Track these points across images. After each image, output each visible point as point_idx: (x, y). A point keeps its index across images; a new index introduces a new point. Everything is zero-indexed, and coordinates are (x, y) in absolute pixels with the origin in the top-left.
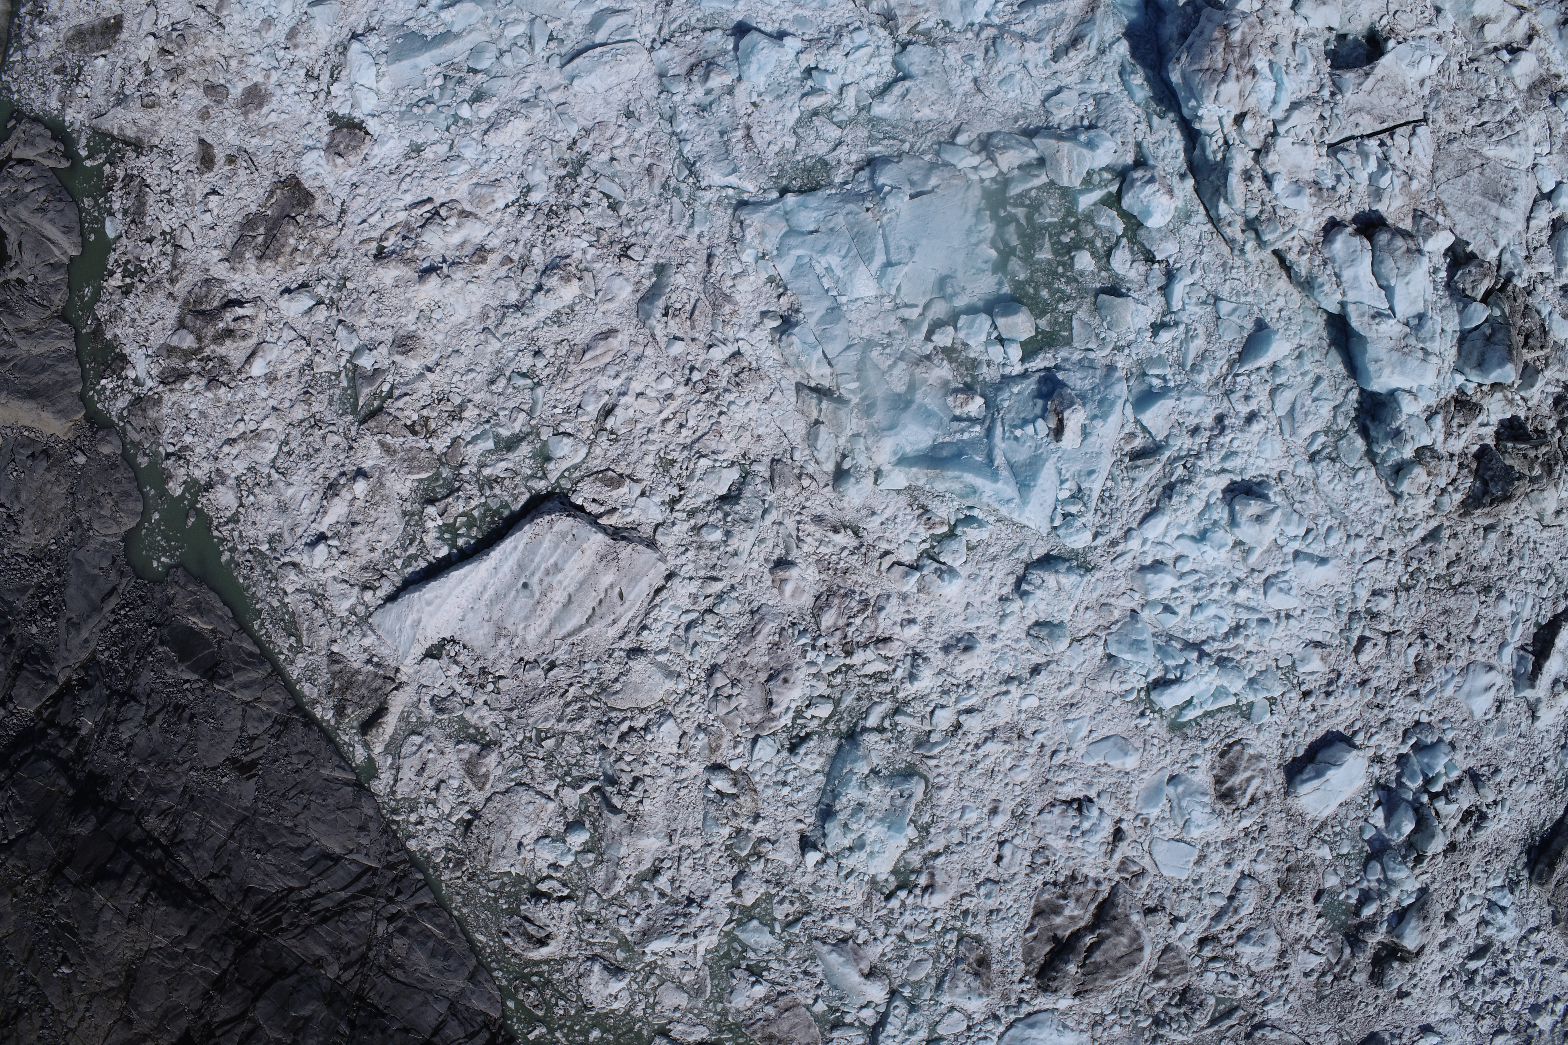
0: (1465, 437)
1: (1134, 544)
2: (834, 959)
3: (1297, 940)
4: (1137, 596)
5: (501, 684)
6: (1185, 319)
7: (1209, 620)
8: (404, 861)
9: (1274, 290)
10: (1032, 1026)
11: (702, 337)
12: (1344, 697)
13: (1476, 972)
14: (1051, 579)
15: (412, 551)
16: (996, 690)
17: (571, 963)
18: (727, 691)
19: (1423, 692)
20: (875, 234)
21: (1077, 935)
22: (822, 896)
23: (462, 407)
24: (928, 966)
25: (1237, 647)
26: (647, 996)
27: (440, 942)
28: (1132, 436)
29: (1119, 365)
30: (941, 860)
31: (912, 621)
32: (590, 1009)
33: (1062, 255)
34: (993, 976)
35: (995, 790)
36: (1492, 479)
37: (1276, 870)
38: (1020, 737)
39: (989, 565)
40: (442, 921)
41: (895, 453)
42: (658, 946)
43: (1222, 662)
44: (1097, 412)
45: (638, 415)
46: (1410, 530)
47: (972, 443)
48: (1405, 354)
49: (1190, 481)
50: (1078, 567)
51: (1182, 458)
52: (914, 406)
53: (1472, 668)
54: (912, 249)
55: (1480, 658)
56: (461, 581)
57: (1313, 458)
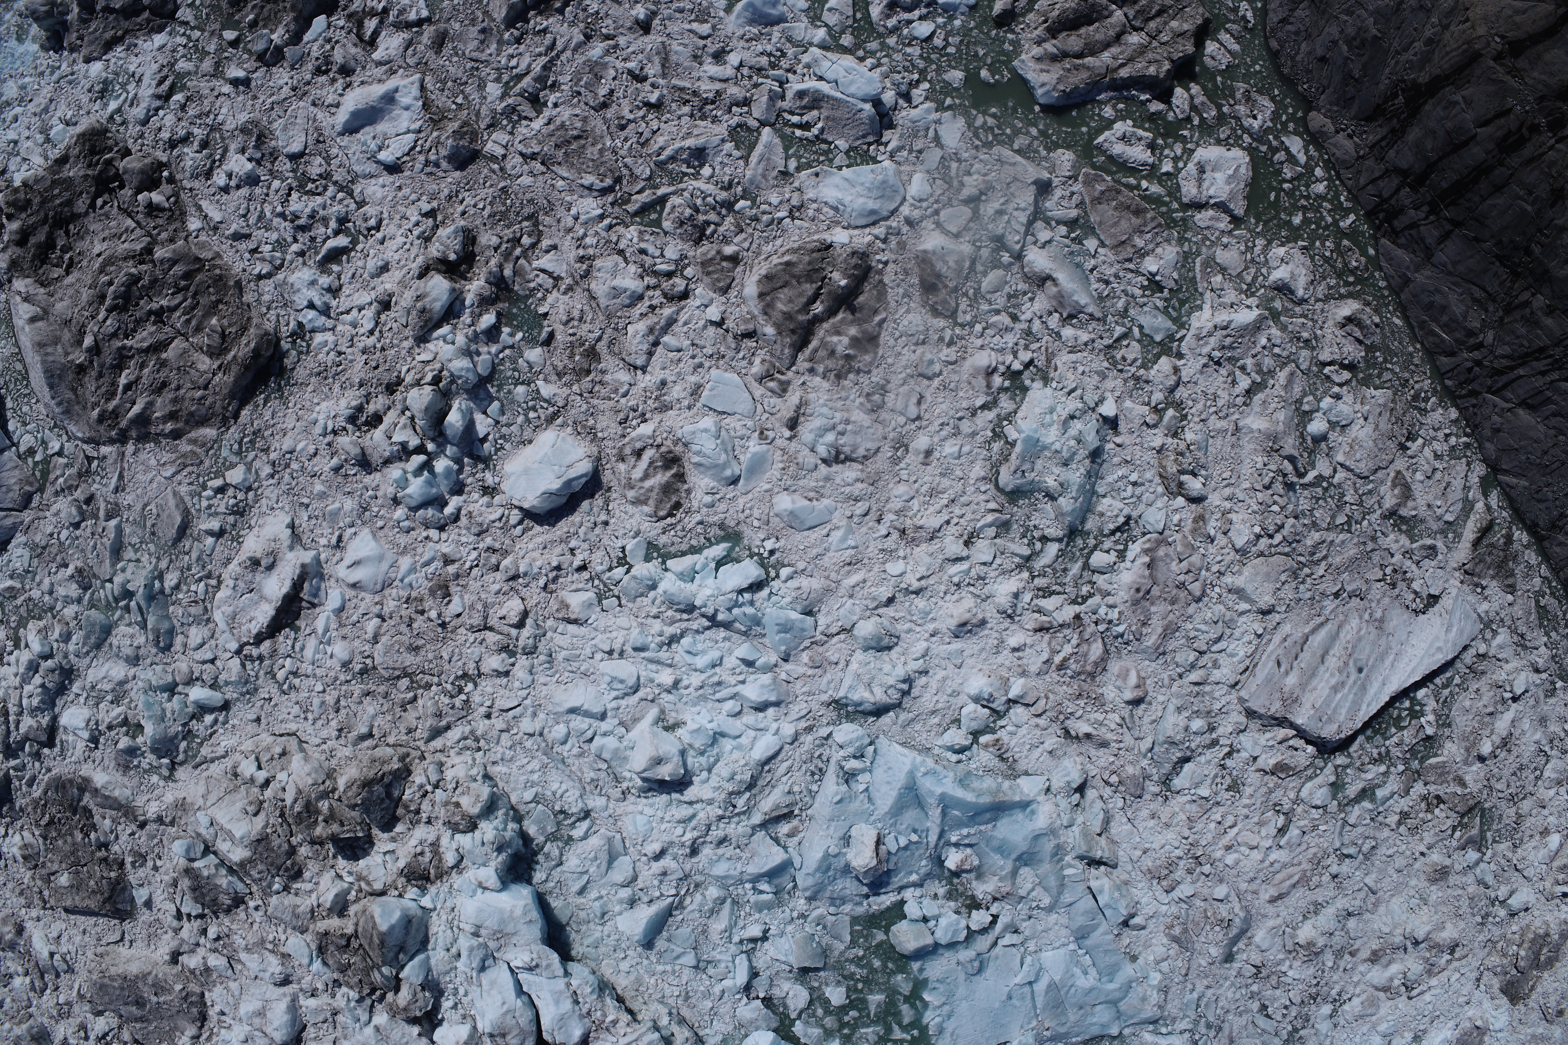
0: (413, 842)
1: (788, 730)
2: (1082, 299)
3: (570, 289)
4: (783, 676)
5: (1380, 575)
6: (733, 949)
7: (703, 652)
8: (1461, 397)
9: (632, 977)
10: (873, 212)
11: (1198, 903)
12: (539, 563)
13: (337, 233)
14: (879, 696)
15: (1446, 692)
16: (931, 581)
17: (1321, 296)
18: (1189, 578)
19: (438, 564)
20: (1044, 1009)
21: (831, 312)
22: (1095, 366)
23: (1399, 823)
24: (986, 285)
25: (673, 622)
26: (1253, 260)
27: (1435, 320)
28: (790, 835)
29: (802, 901)
30: (979, 403)
31: (1015, 650)
32: (1304, 248)
33: (858, 999)
34: (916, 270)
35: (929, 476)
36: (382, 800)
37: (603, 372)
38: (903, 532)
39: (940, 706)
40: (1431, 339)
41: (1033, 812)
42: (1246, 316)
43: (690, 609)
44: (832, 860)
45: (1256, 829)
46: (465, 738)
47: (960, 824)
48: (500, 932)
49: (731, 794)
50: (847, 705)
51: (738, 814)
52: (1014, 856)
53: (379, 587)
54: (1010, 997)
55: (369, 598)
56: (1413, 671)
57: (587, 814)
